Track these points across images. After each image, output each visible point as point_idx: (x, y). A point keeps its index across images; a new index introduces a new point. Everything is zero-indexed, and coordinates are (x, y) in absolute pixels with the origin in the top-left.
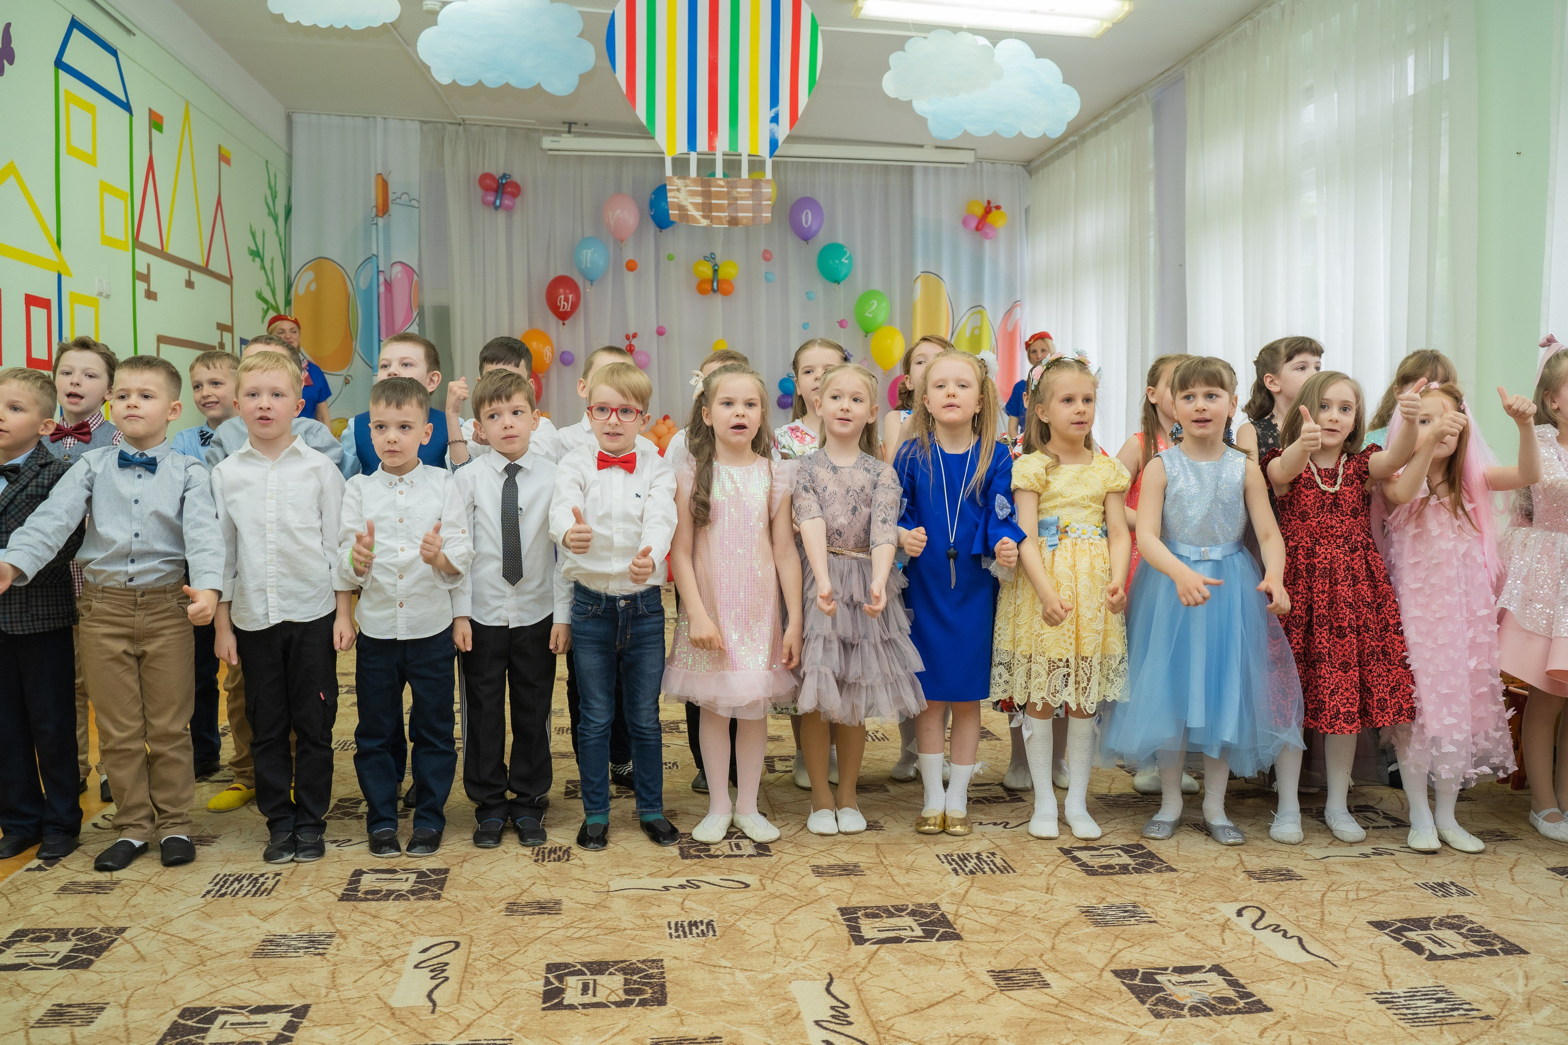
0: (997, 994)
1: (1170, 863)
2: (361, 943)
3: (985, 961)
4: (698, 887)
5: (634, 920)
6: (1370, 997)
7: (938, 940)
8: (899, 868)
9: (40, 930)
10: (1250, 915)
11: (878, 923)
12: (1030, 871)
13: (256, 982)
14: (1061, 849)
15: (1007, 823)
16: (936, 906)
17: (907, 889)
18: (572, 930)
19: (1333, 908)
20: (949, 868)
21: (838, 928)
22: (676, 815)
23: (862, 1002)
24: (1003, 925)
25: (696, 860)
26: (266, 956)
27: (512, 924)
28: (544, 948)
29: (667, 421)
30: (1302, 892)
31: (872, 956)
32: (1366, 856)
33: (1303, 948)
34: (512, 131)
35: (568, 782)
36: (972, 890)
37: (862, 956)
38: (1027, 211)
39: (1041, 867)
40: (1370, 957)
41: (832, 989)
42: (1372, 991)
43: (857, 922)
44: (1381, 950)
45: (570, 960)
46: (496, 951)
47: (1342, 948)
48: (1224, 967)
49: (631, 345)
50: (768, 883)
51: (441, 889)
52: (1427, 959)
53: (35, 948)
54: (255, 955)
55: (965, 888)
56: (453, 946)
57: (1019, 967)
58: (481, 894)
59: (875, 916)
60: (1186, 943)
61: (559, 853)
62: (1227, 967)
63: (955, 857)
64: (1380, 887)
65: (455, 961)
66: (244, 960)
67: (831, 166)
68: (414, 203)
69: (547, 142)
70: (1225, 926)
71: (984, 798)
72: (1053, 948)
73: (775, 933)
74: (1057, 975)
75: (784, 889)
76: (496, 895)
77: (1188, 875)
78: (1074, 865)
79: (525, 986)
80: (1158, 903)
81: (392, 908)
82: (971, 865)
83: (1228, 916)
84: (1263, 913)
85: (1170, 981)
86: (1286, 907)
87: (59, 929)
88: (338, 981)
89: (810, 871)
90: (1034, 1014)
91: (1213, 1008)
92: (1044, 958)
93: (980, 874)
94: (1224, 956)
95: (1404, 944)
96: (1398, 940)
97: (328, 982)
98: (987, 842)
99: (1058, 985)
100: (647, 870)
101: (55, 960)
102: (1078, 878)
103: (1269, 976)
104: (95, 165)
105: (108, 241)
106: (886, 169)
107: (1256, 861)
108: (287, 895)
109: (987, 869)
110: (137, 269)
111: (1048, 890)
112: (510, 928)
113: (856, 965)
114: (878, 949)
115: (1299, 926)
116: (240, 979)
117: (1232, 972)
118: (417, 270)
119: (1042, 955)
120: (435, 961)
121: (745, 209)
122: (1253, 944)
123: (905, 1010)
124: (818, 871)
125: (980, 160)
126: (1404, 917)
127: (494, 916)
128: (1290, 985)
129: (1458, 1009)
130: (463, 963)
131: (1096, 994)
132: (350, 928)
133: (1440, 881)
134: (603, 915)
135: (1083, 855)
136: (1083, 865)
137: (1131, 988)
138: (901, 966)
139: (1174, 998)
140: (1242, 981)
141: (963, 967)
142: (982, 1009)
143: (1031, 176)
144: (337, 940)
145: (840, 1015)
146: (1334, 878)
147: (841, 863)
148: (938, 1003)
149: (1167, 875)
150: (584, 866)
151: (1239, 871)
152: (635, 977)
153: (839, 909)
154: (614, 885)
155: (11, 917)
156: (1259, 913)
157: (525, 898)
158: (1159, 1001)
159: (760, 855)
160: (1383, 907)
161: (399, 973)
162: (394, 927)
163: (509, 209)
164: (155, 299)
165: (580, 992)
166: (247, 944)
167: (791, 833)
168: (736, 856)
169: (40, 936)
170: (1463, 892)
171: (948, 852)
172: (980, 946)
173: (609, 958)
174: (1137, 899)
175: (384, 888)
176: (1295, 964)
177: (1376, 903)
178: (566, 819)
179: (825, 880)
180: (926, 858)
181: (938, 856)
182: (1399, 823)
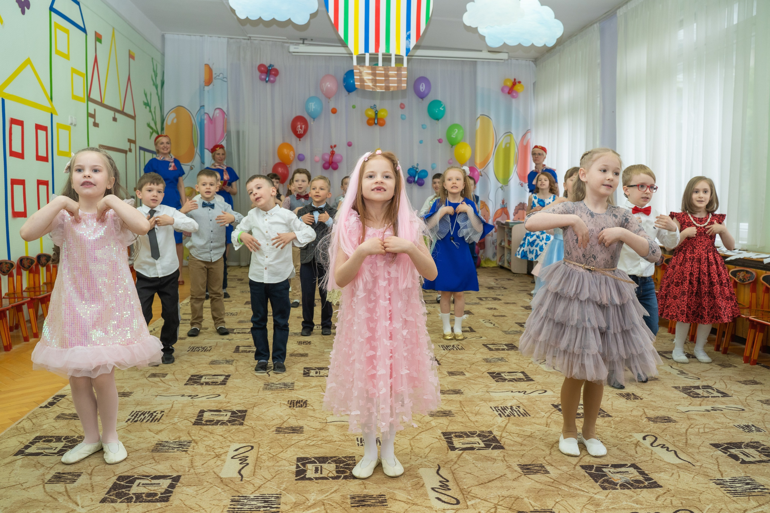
0: (523, 476)
1: (608, 413)
2: (204, 446)
3: (516, 460)
5: (340, 437)
6: (712, 481)
7: (492, 449)
8: (472, 413)
9: (48, 437)
10: (650, 440)
11: (462, 440)
12: (538, 416)
13: (154, 464)
14: (553, 405)
16: (491, 432)
17: (476, 423)
18: (309, 441)
19: (692, 437)
20: (497, 413)
21: (442, 442)
23: (455, 479)
24: (525, 442)
26: (158, 451)
27: (279, 438)
28: (296, 450)
30: (676, 429)
31: (459, 456)
32: (708, 411)
33: (677, 456)
34: (274, 42)
35: (305, 368)
36: (509, 424)
37: (454, 456)
38: (534, 84)
39: (543, 414)
40: (711, 461)
41: (440, 472)
42: (713, 478)
43: (451, 440)
44: (717, 458)
45: (308, 456)
46: (272, 451)
47: (697, 457)
48: (637, 465)
51: (243, 420)
52: (741, 463)
53: (46, 445)
54: (153, 451)
55: (505, 424)
56: (250, 448)
57: (534, 463)
58: (263, 423)
59: (460, 436)
60: (618, 452)
62: (639, 465)
64: (716, 426)
65: (252, 456)
66: (148, 453)
68: (225, 79)
69: (292, 49)
70: (637, 444)
72: (550, 454)
73: (410, 444)
74: (553, 468)
76: (271, 423)
77: (617, 419)
79: (287, 468)
80: (603, 432)
81: (219, 429)
82: (508, 412)
83: (638, 439)
84: (656, 438)
85: (610, 471)
86: (668, 436)
87: (57, 436)
88: (194, 464)
90: (541, 486)
91: (632, 485)
92: (546, 459)
93: (512, 417)
94: (637, 459)
95: (729, 455)
96: (726, 453)
97: (189, 464)
98: (516, 401)
99: (553, 472)
101: (56, 451)
103: (660, 470)
104: (69, 60)
105: (75, 98)
106: (462, 62)
107: (652, 412)
108: (167, 422)
110: (89, 112)
111: (547, 425)
112: (278, 440)
113: (452, 460)
114: (462, 453)
115: (675, 445)
116: (146, 463)
117: (641, 468)
118: (226, 113)
119: (544, 458)
120: (241, 455)
121: (393, 82)
122: (651, 453)
123: (477, 483)
125: (511, 58)
126: (729, 442)
127: (270, 434)
128: (671, 475)
129: (757, 488)
130: (255, 457)
131: (573, 477)
132: (199, 439)
133: (747, 424)
134: (324, 434)
137: (591, 475)
138: (474, 462)
139: (612, 480)
140: (646, 472)
141: (505, 463)
142: (515, 484)
143: (536, 66)
144: (193, 444)
145: (444, 485)
146: (692, 422)
148: (493, 480)
149: (607, 419)
150: (314, 410)
151: (643, 417)
152: (341, 465)
153: (442, 433)
154: (329, 419)
155: (34, 430)
156: (654, 438)
157: (285, 425)
158: (604, 481)
160: (717, 436)
161: (224, 461)
162: (221, 438)
164: (98, 127)
165: (314, 472)
166: (149, 445)
169: (48, 439)
170: (758, 430)
171: (496, 405)
172: (514, 452)
173: (328, 455)
176: (673, 464)
177: (714, 434)
178: (304, 386)
179: (435, 419)
180: (485, 408)
181: (491, 407)
182: (725, 395)
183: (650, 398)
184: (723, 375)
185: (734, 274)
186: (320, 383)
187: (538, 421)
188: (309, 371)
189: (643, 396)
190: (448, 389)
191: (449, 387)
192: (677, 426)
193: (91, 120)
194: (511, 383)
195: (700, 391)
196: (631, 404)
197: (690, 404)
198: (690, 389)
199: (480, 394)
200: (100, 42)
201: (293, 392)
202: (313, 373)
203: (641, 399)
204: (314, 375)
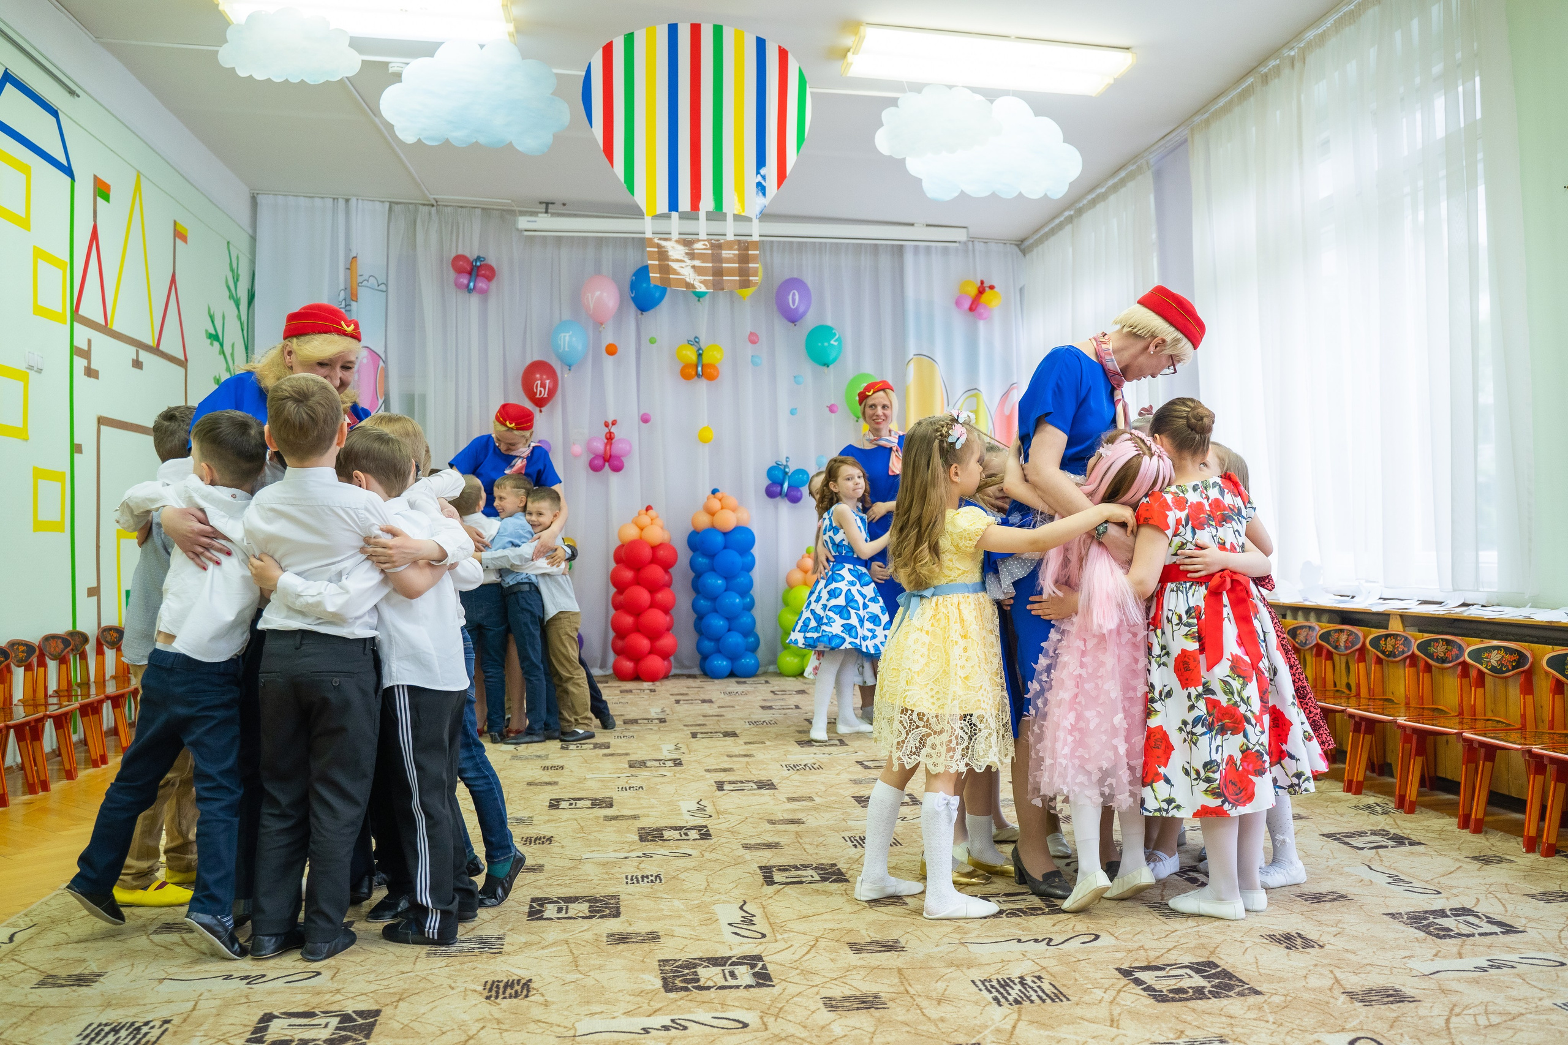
1: (1251, 983)
4: (685, 1028)
8: (929, 998)
12: (1086, 998)
14: (1119, 970)
15: (1051, 940)
17: (941, 1025)
20: (989, 997)
22: (658, 937)
25: (683, 993)
29: (650, 512)
30: (1420, 1018)
34: (486, 211)
35: (533, 900)
36: (1021, 1024)
38: (1021, 290)
39: (1099, 993)
49: (610, 433)
50: (770, 1020)
51: (367, 1036)
55: (1012, 1022)
61: (518, 988)
63: (995, 983)
64: (1514, 1009)
67: (818, 247)
68: (383, 287)
69: (523, 223)
71: (1018, 910)
75: (791, 1029)
77: (1277, 999)
78: (1138, 990)
82: (1015, 992)
89: (821, 1005)
93: (1027, 1003)
98: (1031, 962)
100: (623, 1007)
102: (1146, 1006)
104: (29, 229)
105: (40, 311)
106: (875, 249)
107: (1354, 979)
109: (1034, 997)
110: (76, 343)
111: (1113, 1022)
118: (383, 357)
121: (731, 272)
124: (831, 1004)
125: (972, 239)
135: (1147, 977)
136: (1149, 989)
143: (1024, 255)
146: (1454, 998)
147: (858, 994)
149: (1252, 999)
150: (546, 1004)
151: (1337, 992)
154: (582, 1027)
159: (759, 985)
163: (484, 292)
164: (97, 377)
167: (797, 957)
168: (731, 987)
171: (985, 976)
174: (1222, 1031)
175: (297, 1037)
177: (1516, 1031)
178: (528, 945)
179: (841, 1016)
180: (960, 985)
181: (973, 982)
182: (1509, 929)
183: (1340, 943)
184: (1489, 881)
185: (1477, 655)
186: (566, 936)
187: (1089, 1013)
188: (541, 905)
189: (1323, 940)
190: (869, 940)
191: (872, 934)
192: (1422, 1012)
193: (80, 363)
194: (1014, 919)
195: (1448, 922)
196: (1299, 960)
197: (1436, 955)
198: (1425, 919)
199: (944, 948)
200: (107, 198)
201: (500, 958)
202: (550, 911)
203: (1321, 947)
204: (554, 915)
